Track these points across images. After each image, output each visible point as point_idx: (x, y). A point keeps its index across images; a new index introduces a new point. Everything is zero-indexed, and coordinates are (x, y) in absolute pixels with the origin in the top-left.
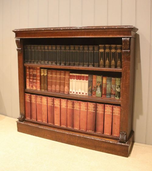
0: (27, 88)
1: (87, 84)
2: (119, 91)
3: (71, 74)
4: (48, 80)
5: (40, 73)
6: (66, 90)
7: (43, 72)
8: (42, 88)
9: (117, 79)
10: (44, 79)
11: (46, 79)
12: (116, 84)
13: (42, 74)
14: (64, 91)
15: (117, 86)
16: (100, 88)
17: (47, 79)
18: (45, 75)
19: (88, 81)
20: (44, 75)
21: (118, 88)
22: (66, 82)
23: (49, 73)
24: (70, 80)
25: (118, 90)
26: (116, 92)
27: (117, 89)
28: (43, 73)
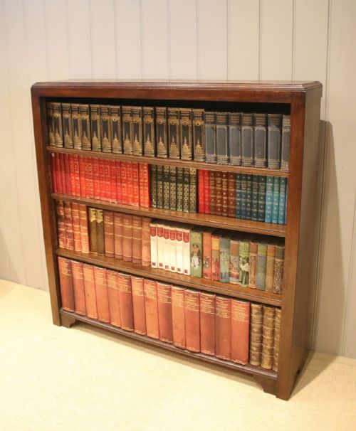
0: (60, 246)
1: (188, 249)
2: (246, 270)
3: (152, 225)
4: (106, 233)
5: (88, 215)
6: (144, 259)
7: (95, 214)
8: (94, 248)
9: (242, 244)
10: (97, 230)
11: (102, 231)
12: (241, 255)
13: (92, 219)
14: (141, 260)
15: (241, 259)
16: (199, 258)
17: (104, 231)
18: (99, 221)
19: (188, 244)
20: (96, 221)
21: (244, 263)
22: (144, 242)
23: (106, 217)
24: (151, 237)
25: (245, 268)
26: (240, 272)
27: (241, 266)
28: (94, 216)
